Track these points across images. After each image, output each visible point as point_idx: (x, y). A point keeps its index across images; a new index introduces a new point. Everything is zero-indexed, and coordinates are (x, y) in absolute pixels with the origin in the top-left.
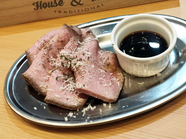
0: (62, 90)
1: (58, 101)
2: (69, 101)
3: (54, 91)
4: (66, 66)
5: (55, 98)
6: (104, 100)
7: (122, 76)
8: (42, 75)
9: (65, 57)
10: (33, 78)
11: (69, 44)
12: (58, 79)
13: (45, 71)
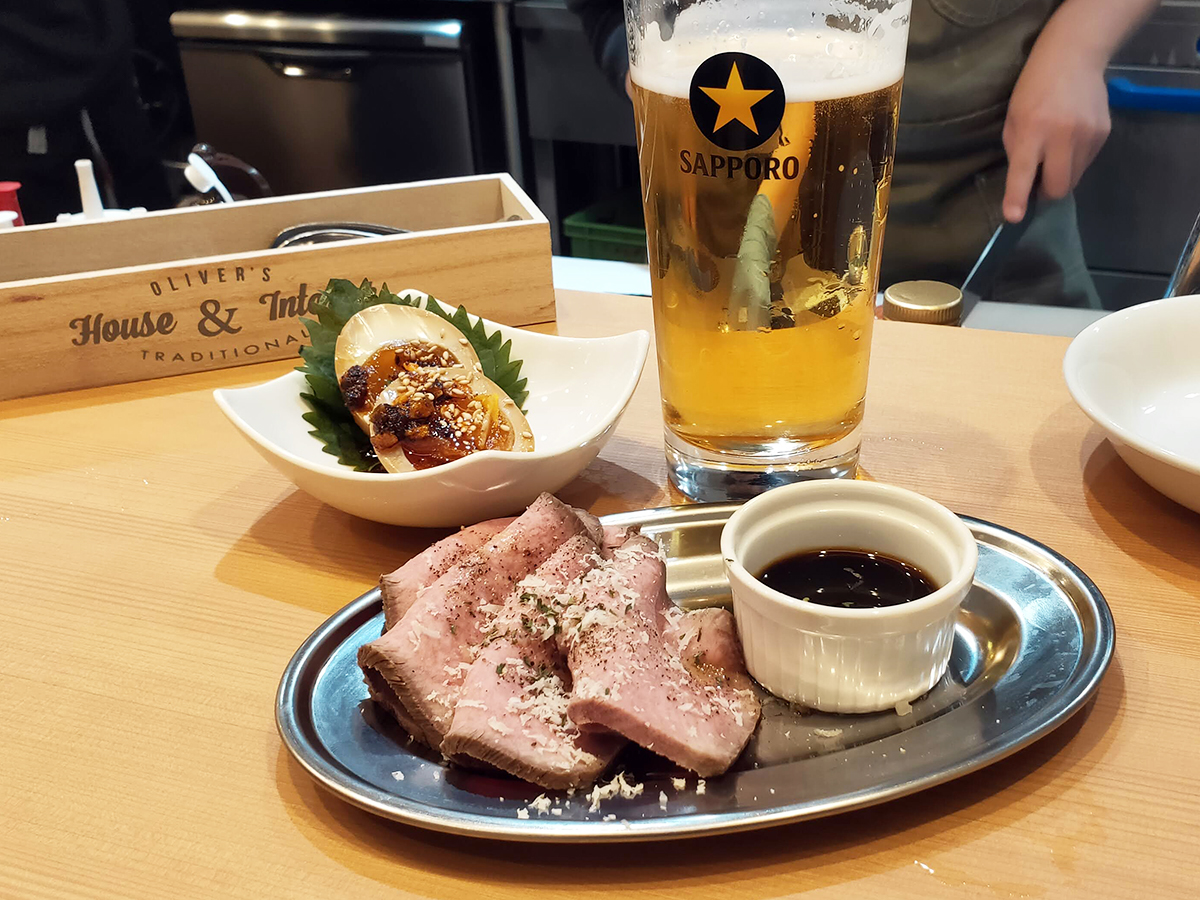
0: (516, 711)
1: (498, 745)
2: (540, 750)
3: (485, 708)
4: (540, 633)
5: (488, 734)
6: (681, 763)
7: (752, 700)
8: (441, 656)
9: (540, 601)
10: (407, 661)
11: (557, 559)
12: (505, 670)
13: (453, 646)
